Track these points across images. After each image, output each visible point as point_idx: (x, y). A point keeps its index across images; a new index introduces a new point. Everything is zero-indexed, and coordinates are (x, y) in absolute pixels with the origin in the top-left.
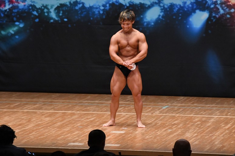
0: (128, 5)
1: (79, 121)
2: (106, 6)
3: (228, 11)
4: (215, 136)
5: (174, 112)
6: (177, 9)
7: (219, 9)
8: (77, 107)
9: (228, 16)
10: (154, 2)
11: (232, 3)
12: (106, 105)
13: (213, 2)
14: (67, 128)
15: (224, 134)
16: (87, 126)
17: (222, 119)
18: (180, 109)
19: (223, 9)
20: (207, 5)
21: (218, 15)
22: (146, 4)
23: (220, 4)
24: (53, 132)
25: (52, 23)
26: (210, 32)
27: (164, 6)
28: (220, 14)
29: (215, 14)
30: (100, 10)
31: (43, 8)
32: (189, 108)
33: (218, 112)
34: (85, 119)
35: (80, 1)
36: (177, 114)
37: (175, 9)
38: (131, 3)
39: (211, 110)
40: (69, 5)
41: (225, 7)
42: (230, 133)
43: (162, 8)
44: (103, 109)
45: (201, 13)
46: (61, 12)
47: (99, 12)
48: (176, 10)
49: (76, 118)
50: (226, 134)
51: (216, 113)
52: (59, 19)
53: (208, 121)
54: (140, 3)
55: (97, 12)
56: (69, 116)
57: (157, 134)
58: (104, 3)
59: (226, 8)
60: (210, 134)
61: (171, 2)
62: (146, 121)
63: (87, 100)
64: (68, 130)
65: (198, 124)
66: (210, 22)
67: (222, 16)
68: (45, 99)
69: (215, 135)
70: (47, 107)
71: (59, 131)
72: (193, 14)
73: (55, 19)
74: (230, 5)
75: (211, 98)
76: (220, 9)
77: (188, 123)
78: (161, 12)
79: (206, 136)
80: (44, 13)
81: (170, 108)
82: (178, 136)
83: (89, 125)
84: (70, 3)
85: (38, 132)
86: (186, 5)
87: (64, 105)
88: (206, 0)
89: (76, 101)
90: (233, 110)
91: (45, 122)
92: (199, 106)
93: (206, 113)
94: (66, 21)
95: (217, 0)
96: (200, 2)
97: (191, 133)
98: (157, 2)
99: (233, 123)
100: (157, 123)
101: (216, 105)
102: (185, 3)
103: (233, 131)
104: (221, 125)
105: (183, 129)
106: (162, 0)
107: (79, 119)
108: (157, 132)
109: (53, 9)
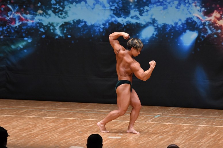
0: (125, 24)
1: (79, 127)
2: (106, 25)
3: (215, 32)
4: (202, 143)
5: (164, 120)
6: (169, 28)
7: (207, 30)
8: (78, 115)
9: (215, 36)
10: (149, 22)
11: (218, 25)
12: (104, 113)
13: (202, 23)
14: (69, 132)
15: (209, 141)
16: (87, 131)
17: (208, 128)
18: (170, 118)
19: (210, 29)
20: (196, 26)
21: (206, 35)
22: (142, 24)
23: (208, 25)
24: (56, 137)
25: (57, 39)
26: (198, 50)
27: (157, 26)
28: (208, 34)
29: (203, 34)
30: (100, 28)
31: (49, 25)
32: (178, 117)
33: (204, 121)
34: (85, 125)
35: (83, 20)
36: (167, 122)
37: (167, 28)
38: (128, 23)
39: (198, 120)
40: (73, 23)
41: (212, 28)
42: (214, 141)
43: (156, 27)
44: (101, 117)
45: (191, 32)
46: (66, 29)
47: (99, 30)
48: (169, 30)
49: (77, 124)
50: (211, 141)
51: (203, 122)
52: (64, 36)
53: (196, 130)
54: (136, 23)
55: (97, 30)
56: (71, 123)
57: (149, 140)
58: (104, 22)
59: (213, 29)
60: (196, 141)
61: (164, 22)
62: (140, 128)
63: (87, 108)
64: (69, 134)
65: (186, 132)
66: (198, 41)
67: (210, 36)
68: (50, 107)
69: (202, 142)
70: (51, 114)
71: (61, 135)
72: (183, 33)
73: (59, 35)
74: (217, 26)
75: (198, 109)
76: (208, 29)
77: (178, 131)
78: (155, 31)
79: (193, 143)
80: (50, 30)
81: (161, 117)
82: (168, 142)
83: (89, 131)
84: (74, 21)
85: (43, 136)
86: (178, 26)
87: (66, 113)
88: (196, 22)
89: (77, 109)
90: (218, 120)
91: (49, 127)
92: (188, 116)
93: (193, 122)
94: (69, 38)
95: (206, 22)
96: (190, 23)
97: (180, 139)
98: (151, 22)
99: (218, 132)
100: (149, 130)
101: (202, 115)
102: (176, 24)
103: (218, 139)
104: (207, 133)
105: (172, 136)
106: (156, 21)
107: (80, 125)
108: (149, 139)
109: (58, 27)
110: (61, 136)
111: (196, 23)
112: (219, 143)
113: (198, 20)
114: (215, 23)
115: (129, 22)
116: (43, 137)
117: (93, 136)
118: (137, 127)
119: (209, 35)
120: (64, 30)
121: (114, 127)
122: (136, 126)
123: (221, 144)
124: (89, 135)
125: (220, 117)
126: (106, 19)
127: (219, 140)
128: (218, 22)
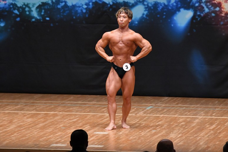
0: (111, 3)
1: (61, 122)
2: (89, 5)
3: (213, 10)
4: (200, 136)
5: (158, 112)
6: (161, 7)
7: (203, 8)
8: (59, 108)
9: (213, 15)
10: (138, 0)
11: (216, 2)
12: (89, 106)
13: (198, 1)
14: (50, 129)
15: (209, 134)
16: (70, 127)
17: (207, 119)
18: (164, 109)
19: (207, 7)
20: (191, 4)
21: (203, 13)
22: (130, 3)
23: (205, 2)
24: (35, 134)
25: (33, 22)
26: (194, 31)
27: (148, 5)
28: (205, 13)
29: (199, 12)
30: (83, 9)
31: (24, 6)
32: (173, 108)
33: (203, 112)
34: (68, 120)
36: (161, 114)
37: (159, 7)
38: (115, 2)
39: (195, 110)
40: (51, 4)
41: (210, 5)
42: (214, 134)
43: (146, 6)
44: (86, 110)
45: (186, 11)
46: (43, 11)
47: (82, 10)
48: (161, 9)
49: (59, 119)
50: (211, 135)
51: (201, 113)
52: (41, 18)
53: (193, 122)
54: (124, 1)
55: (79, 11)
56: (51, 117)
57: (141, 134)
58: (87, 2)
59: (211, 6)
60: (194, 135)
62: (130, 122)
63: (70, 100)
64: (50, 131)
65: (183, 125)
66: (194, 21)
67: (207, 14)
68: (27, 100)
69: (200, 135)
70: (28, 108)
71: (41, 132)
72: (177, 12)
73: (36, 17)
74: (215, 3)
75: (196, 99)
76: (205, 7)
77: (173, 124)
78: (145, 11)
79: (190, 136)
80: (26, 11)
81: (154, 109)
82: (162, 136)
83: (72, 126)
84: (52, 1)
85: (20, 134)
86: (170, 4)
87: (46, 106)
89: (58, 101)
90: (218, 110)
91: (26, 123)
92: (184, 107)
93: (190, 114)
94: (48, 20)
97: (175, 133)
98: (141, 0)
99: (218, 124)
100: (140, 124)
101: (200, 105)
102: (169, 1)
103: (218, 132)
104: (206, 126)
105: (167, 130)
107: (62, 120)
108: (141, 133)
109: (35, 8)
111: (191, 0)
112: (220, 136)
116: (20, 135)
120: (41, 12)
121: (101, 121)
123: (222, 138)
124: (73, 131)
125: (221, 106)
127: (220, 133)
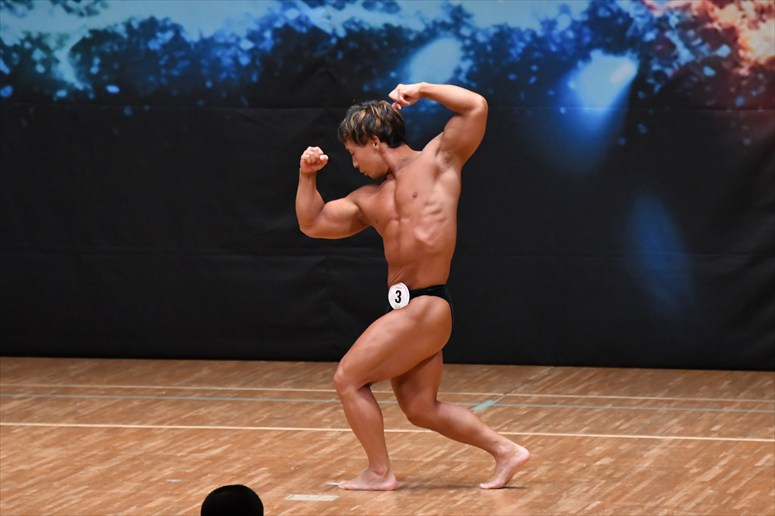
0: (342, 33)
1: (168, 458)
2: (263, 39)
3: (707, 54)
4: (667, 507)
5: (515, 421)
6: (522, 45)
7: (673, 46)
8: (161, 410)
9: (709, 72)
10: (439, 21)
11: (720, 24)
12: (266, 399)
13: (655, 21)
14: (126, 484)
15: (698, 500)
16: (196, 478)
17: (690, 446)
18: (536, 411)
19: (688, 45)
20: (629, 33)
21: (671, 66)
22: (410, 31)
23: (677, 26)
24: (73, 502)
25: (61, 101)
26: (642, 129)
27: (473, 38)
28: (679, 64)
29: (660, 63)
30: (240, 53)
31: (28, 45)
32: (570, 407)
33: (675, 420)
34: (192, 452)
35: (166, 20)
36: (526, 429)
37: (513, 45)
38: (353, 27)
39: (649, 414)
40: (125, 36)
41: (696, 37)
42: (719, 498)
43: (468, 42)
44: (257, 415)
45: (611, 59)
46: (97, 61)
47: (235, 59)
48: (519, 50)
49: (159, 450)
50: (706, 501)
51: (670, 423)
52: (89, 87)
53: (641, 456)
54: (387, 26)
55: (227, 61)
56: (132, 443)
57: (455, 502)
58: (255, 27)
59: (699, 41)
60: (646, 501)
61: (500, 20)
62: (415, 456)
63: (199, 381)
64: (127, 491)
65: (605, 467)
66: (641, 95)
67: (687, 71)
68: (44, 382)
69: (666, 504)
70: (48, 409)
71: (93, 495)
72: (580, 64)
73: (72, 85)
74: (716, 30)
75: (650, 372)
76: (680, 45)
77: (569, 462)
78: (464, 59)
79: (632, 508)
80: (34, 63)
81: (500, 409)
82: (531, 508)
83: (206, 474)
84: (128, 26)
85: (17, 503)
86: (555, 33)
87: (111, 402)
88: (627, 14)
89: (156, 384)
90: (732, 413)
91: (41, 465)
92: (608, 401)
93: (631, 426)
94: (114, 95)
95: (668, 14)
96: (605, 19)
97: (578, 497)
98: (448, 20)
99: (732, 461)
100: (452, 464)
101: (665, 396)
102: (550, 25)
103: (733, 490)
104: (688, 469)
105: (548, 485)
106: (468, 16)
107: (169, 453)
108: (455, 498)
109: (67, 49)
110: (91, 499)
111: (629, 20)
112: (737, 507)
113: (637, 8)
114: (705, 17)
115: (356, 24)
116: (18, 506)
117: (223, 493)
118: (402, 451)
119: (681, 68)
120: (91, 64)
121: (309, 453)
122: (398, 450)
123: (746, 512)
124: (210, 492)
125: (740, 400)
126: (260, 12)
127: (738, 495)
128: (717, 12)
